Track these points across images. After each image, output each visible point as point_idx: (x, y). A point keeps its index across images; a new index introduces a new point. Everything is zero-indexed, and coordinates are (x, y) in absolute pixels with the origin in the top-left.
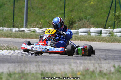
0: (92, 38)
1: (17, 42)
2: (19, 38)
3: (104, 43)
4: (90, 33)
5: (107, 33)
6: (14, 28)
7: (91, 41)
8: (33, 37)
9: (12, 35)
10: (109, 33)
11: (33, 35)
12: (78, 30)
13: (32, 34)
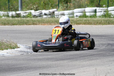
0: (88, 22)
1: (15, 30)
2: (17, 25)
3: (99, 26)
4: (85, 12)
5: (102, 12)
6: (10, 12)
7: (87, 25)
8: (30, 23)
9: (9, 22)
10: (104, 12)
11: (30, 21)
12: (73, 10)
13: (28, 20)
